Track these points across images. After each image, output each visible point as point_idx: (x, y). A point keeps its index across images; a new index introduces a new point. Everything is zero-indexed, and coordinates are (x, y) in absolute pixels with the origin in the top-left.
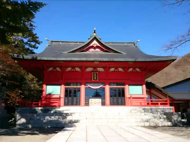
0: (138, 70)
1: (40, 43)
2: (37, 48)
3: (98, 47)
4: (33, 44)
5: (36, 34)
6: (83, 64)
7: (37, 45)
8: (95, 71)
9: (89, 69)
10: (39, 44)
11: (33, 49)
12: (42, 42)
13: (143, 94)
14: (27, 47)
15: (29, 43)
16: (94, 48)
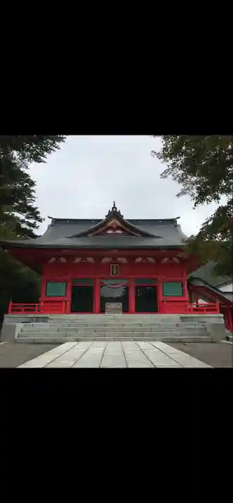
0: (176, 260)
2: (38, 227)
3: (118, 228)
4: (32, 221)
5: (37, 208)
6: (98, 252)
7: (38, 223)
8: (115, 263)
9: (106, 260)
10: (40, 221)
11: (32, 228)
12: (44, 219)
13: (182, 296)
14: (24, 226)
15: (26, 220)
16: (114, 230)
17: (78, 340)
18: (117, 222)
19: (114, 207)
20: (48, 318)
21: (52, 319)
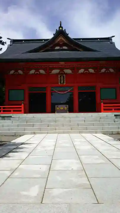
0: (112, 70)
1: (4, 44)
3: (64, 44)
8: (62, 74)
9: (55, 71)
12: (6, 42)
13: (116, 99)
16: (61, 46)
17: (34, 133)
18: (63, 39)
19: (61, 27)
20: (11, 117)
21: (13, 117)
